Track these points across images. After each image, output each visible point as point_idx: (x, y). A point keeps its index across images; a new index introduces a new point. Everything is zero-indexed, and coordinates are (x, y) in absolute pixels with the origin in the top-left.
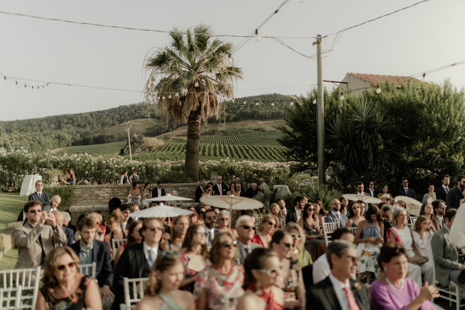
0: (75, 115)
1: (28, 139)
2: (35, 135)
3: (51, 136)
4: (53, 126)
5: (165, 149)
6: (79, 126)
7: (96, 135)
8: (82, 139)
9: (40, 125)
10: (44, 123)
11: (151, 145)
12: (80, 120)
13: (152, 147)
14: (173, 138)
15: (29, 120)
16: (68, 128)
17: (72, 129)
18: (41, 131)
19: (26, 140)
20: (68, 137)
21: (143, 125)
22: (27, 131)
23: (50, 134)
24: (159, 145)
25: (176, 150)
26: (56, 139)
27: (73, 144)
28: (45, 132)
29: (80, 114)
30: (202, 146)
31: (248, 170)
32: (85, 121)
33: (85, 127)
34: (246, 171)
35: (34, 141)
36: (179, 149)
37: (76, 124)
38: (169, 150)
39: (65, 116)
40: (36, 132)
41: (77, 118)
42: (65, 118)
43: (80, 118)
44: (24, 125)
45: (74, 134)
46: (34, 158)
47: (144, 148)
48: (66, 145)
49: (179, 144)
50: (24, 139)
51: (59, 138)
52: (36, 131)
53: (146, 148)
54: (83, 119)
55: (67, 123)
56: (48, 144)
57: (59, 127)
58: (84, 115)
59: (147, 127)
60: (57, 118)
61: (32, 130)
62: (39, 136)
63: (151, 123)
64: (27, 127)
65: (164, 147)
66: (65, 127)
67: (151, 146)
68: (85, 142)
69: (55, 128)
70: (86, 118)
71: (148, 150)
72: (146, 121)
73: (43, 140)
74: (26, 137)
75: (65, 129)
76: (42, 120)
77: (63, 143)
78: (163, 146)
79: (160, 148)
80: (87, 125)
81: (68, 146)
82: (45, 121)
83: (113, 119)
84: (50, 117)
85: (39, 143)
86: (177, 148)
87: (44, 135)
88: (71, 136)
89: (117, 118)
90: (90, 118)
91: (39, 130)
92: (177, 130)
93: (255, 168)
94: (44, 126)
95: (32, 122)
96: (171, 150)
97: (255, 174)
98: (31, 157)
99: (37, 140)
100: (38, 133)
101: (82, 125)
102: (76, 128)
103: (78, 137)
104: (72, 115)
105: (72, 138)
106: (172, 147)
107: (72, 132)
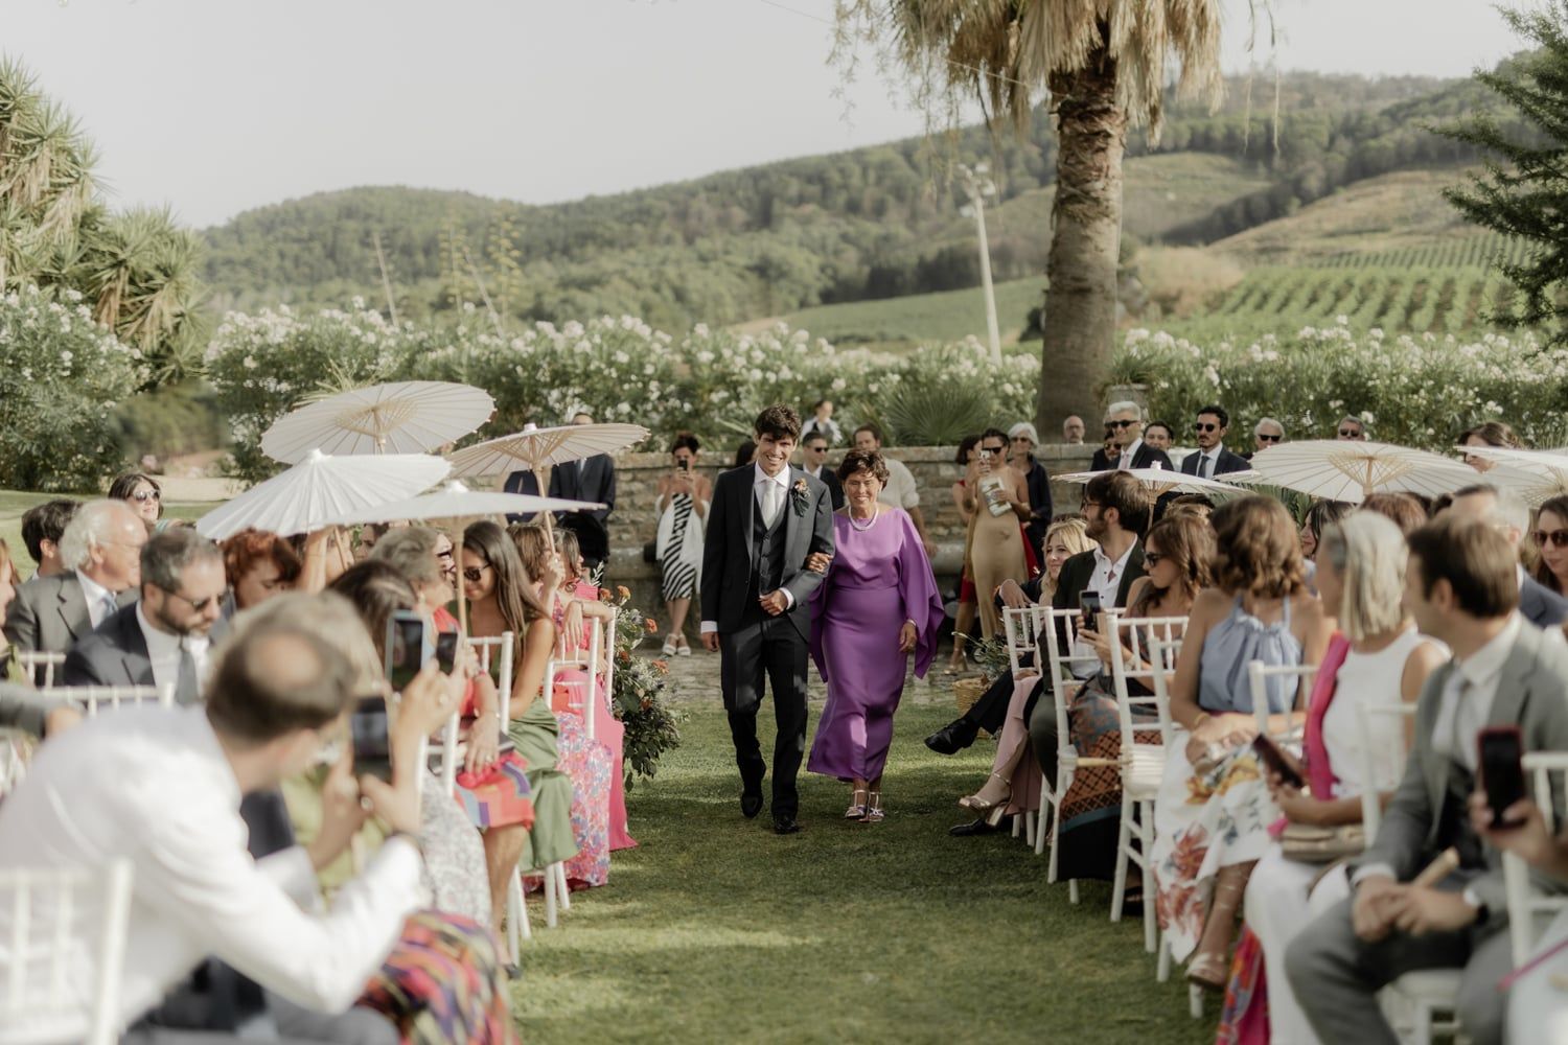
0: (836, 159)
1: (631, 281)
2: (663, 262)
3: (729, 264)
4: (739, 215)
5: (1244, 300)
6: (853, 207)
7: (931, 250)
8: (866, 270)
9: (682, 215)
10: (700, 204)
11: (1170, 285)
12: (856, 181)
13: (1176, 299)
14: (1303, 250)
15: (638, 195)
16: (806, 221)
17: (826, 227)
18: (689, 241)
19: (623, 285)
20: (805, 266)
21: (1156, 189)
22: (632, 245)
23: (727, 252)
24: (1214, 286)
25: (1294, 306)
26: (753, 277)
27: (828, 298)
28: (703, 245)
29: (859, 155)
30: (1437, 282)
31: (1455, 379)
32: (879, 181)
33: (879, 211)
34: (1441, 390)
35: (657, 289)
36: (1313, 300)
37: (841, 199)
38: (1259, 307)
39: (791, 169)
40: (668, 248)
41: (842, 171)
42: (791, 174)
43: (857, 170)
44: (619, 219)
45: (830, 248)
46: (405, 345)
47: (1141, 300)
48: (794, 302)
49: (1316, 276)
50: (616, 281)
51: (765, 270)
52: (669, 240)
53: (1146, 304)
54: (872, 176)
55: (801, 200)
56: (718, 300)
57: (764, 218)
58: (875, 158)
59: (1171, 196)
60: (756, 176)
61: (653, 240)
62: (678, 261)
63: (1194, 177)
64: (630, 224)
65: (1239, 293)
66: (792, 216)
67: (1173, 293)
68: (882, 284)
69: (748, 226)
70: (884, 167)
71: (1154, 310)
72: (1171, 166)
73: (698, 281)
74: (622, 274)
75: (790, 229)
76: (689, 191)
77: (781, 293)
78: (1235, 287)
79: (1216, 302)
80: (891, 200)
81: (803, 304)
82: (703, 195)
83: (1009, 166)
84: (725, 175)
85: (680, 296)
86: (1303, 295)
87: (704, 259)
88: (817, 260)
89: (1028, 162)
90: (903, 170)
91: (679, 237)
92: (1323, 207)
93: (1496, 370)
94: (700, 219)
95: (649, 201)
96: (1273, 304)
97: (1491, 405)
98: (392, 342)
99: (668, 281)
100: (677, 250)
101: (867, 204)
102: (842, 222)
103: (850, 264)
104: (820, 158)
105: (823, 269)
106: (1280, 294)
107: (824, 238)
